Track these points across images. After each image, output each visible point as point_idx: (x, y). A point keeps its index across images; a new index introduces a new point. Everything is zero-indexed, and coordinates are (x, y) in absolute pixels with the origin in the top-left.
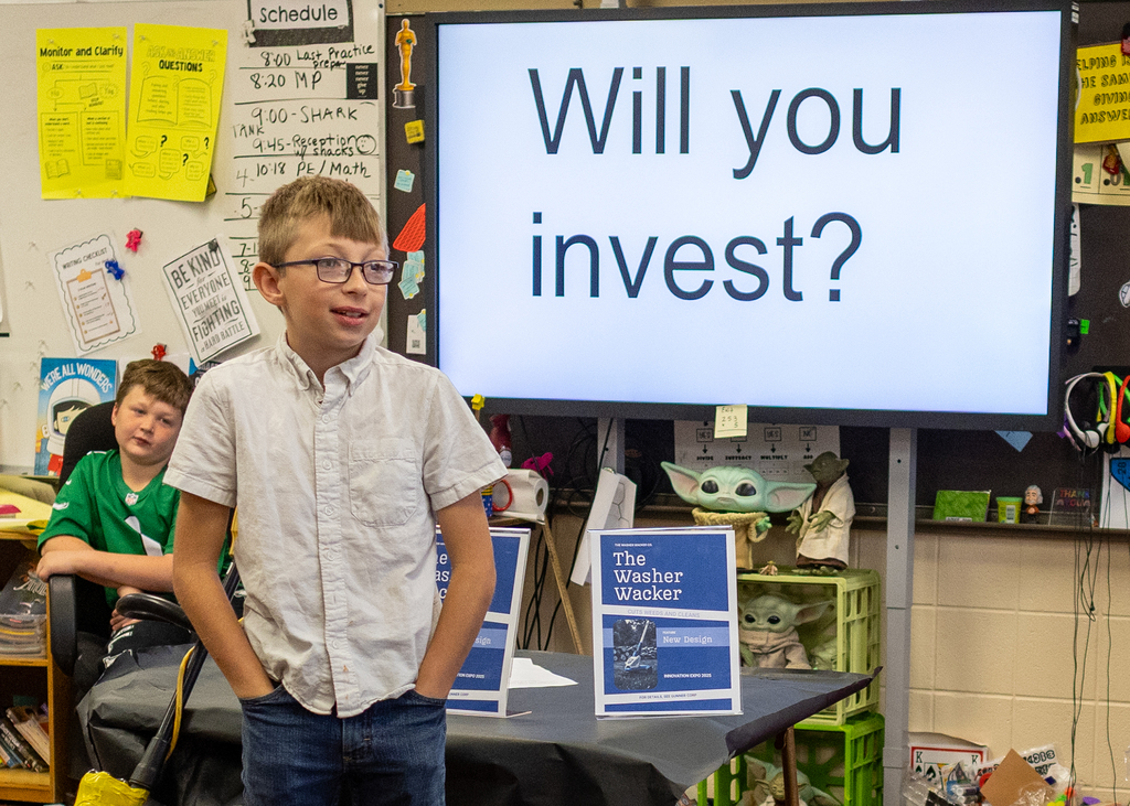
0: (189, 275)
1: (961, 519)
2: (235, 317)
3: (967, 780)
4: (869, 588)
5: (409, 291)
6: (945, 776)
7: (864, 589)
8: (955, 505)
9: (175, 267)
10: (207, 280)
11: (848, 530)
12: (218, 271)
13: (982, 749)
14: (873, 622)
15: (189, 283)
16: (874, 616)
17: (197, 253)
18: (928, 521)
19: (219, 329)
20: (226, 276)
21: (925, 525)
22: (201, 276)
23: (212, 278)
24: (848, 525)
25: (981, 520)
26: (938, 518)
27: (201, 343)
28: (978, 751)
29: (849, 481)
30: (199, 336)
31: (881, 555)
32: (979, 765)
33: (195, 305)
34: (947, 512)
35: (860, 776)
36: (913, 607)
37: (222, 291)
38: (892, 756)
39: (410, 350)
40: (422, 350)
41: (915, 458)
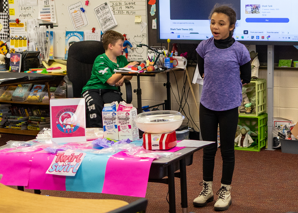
0: (100, 11)
1: (285, 66)
2: (111, 21)
3: (288, 129)
5: (153, 14)
6: (282, 128)
7: (262, 83)
8: (284, 63)
9: (97, 9)
10: (105, 12)
11: (258, 70)
12: (107, 10)
13: (291, 121)
14: (265, 91)
15: (100, 13)
16: (265, 90)
17: (102, 6)
19: (107, 24)
20: (109, 11)
21: (276, 68)
22: (103, 11)
23: (106, 11)
24: (258, 68)
25: (290, 67)
26: (280, 66)
27: (103, 27)
28: (290, 122)
29: (258, 58)
30: (103, 25)
31: (266, 75)
32: (291, 125)
33: (102, 18)
34: (282, 65)
35: (262, 128)
36: (274, 88)
37: (108, 14)
38: (270, 123)
39: (153, 28)
40: (156, 28)
41: (274, 52)
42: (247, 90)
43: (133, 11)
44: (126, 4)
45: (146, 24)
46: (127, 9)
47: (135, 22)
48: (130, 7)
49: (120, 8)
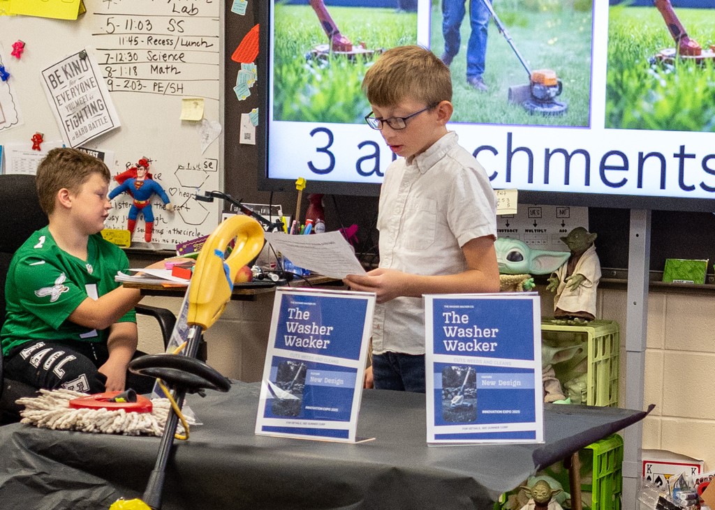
0: (63, 77)
1: (685, 282)
2: (100, 112)
3: (688, 488)
4: (611, 335)
5: (242, 93)
6: (672, 485)
7: (607, 336)
8: (680, 271)
9: (51, 71)
10: (78, 82)
11: (595, 290)
12: (87, 76)
13: (700, 463)
14: (614, 364)
15: (63, 85)
16: (615, 357)
17: (69, 61)
18: (658, 282)
19: (87, 122)
20: (93, 80)
21: (656, 286)
22: (73, 79)
23: (82, 81)
24: (596, 285)
25: (701, 282)
26: (666, 280)
27: (72, 133)
28: (697, 465)
29: (596, 250)
30: (70, 127)
31: (621, 310)
32: (697, 476)
33: (68, 102)
34: (674, 275)
35: (604, 484)
36: (647, 351)
37: (90, 91)
38: (630, 468)
39: (243, 141)
40: (252, 141)
41: (650, 233)
42: (557, 355)
43: (176, 83)
44: (153, 58)
45: (218, 127)
46: (155, 75)
47: (182, 118)
48: (164, 70)
49: (132, 71)
